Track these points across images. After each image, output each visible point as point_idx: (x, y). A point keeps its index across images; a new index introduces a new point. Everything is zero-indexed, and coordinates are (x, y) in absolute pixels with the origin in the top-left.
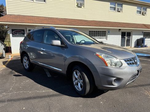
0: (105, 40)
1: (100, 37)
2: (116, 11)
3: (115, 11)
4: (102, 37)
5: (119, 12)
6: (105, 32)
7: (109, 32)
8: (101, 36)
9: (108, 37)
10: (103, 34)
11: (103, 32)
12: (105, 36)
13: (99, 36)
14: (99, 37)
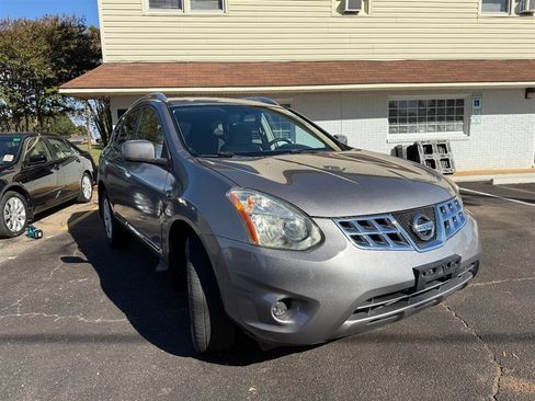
0: (460, 134)
1: (436, 124)
2: (513, 14)
3: (507, 15)
4: (445, 123)
5: (529, 14)
6: (461, 102)
7: (477, 103)
8: (440, 119)
9: (473, 121)
10: (451, 110)
11: (451, 102)
12: (461, 119)
13: (432, 119)
14: (433, 123)
